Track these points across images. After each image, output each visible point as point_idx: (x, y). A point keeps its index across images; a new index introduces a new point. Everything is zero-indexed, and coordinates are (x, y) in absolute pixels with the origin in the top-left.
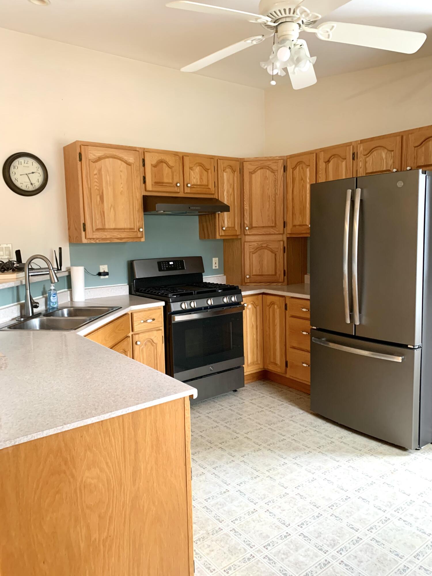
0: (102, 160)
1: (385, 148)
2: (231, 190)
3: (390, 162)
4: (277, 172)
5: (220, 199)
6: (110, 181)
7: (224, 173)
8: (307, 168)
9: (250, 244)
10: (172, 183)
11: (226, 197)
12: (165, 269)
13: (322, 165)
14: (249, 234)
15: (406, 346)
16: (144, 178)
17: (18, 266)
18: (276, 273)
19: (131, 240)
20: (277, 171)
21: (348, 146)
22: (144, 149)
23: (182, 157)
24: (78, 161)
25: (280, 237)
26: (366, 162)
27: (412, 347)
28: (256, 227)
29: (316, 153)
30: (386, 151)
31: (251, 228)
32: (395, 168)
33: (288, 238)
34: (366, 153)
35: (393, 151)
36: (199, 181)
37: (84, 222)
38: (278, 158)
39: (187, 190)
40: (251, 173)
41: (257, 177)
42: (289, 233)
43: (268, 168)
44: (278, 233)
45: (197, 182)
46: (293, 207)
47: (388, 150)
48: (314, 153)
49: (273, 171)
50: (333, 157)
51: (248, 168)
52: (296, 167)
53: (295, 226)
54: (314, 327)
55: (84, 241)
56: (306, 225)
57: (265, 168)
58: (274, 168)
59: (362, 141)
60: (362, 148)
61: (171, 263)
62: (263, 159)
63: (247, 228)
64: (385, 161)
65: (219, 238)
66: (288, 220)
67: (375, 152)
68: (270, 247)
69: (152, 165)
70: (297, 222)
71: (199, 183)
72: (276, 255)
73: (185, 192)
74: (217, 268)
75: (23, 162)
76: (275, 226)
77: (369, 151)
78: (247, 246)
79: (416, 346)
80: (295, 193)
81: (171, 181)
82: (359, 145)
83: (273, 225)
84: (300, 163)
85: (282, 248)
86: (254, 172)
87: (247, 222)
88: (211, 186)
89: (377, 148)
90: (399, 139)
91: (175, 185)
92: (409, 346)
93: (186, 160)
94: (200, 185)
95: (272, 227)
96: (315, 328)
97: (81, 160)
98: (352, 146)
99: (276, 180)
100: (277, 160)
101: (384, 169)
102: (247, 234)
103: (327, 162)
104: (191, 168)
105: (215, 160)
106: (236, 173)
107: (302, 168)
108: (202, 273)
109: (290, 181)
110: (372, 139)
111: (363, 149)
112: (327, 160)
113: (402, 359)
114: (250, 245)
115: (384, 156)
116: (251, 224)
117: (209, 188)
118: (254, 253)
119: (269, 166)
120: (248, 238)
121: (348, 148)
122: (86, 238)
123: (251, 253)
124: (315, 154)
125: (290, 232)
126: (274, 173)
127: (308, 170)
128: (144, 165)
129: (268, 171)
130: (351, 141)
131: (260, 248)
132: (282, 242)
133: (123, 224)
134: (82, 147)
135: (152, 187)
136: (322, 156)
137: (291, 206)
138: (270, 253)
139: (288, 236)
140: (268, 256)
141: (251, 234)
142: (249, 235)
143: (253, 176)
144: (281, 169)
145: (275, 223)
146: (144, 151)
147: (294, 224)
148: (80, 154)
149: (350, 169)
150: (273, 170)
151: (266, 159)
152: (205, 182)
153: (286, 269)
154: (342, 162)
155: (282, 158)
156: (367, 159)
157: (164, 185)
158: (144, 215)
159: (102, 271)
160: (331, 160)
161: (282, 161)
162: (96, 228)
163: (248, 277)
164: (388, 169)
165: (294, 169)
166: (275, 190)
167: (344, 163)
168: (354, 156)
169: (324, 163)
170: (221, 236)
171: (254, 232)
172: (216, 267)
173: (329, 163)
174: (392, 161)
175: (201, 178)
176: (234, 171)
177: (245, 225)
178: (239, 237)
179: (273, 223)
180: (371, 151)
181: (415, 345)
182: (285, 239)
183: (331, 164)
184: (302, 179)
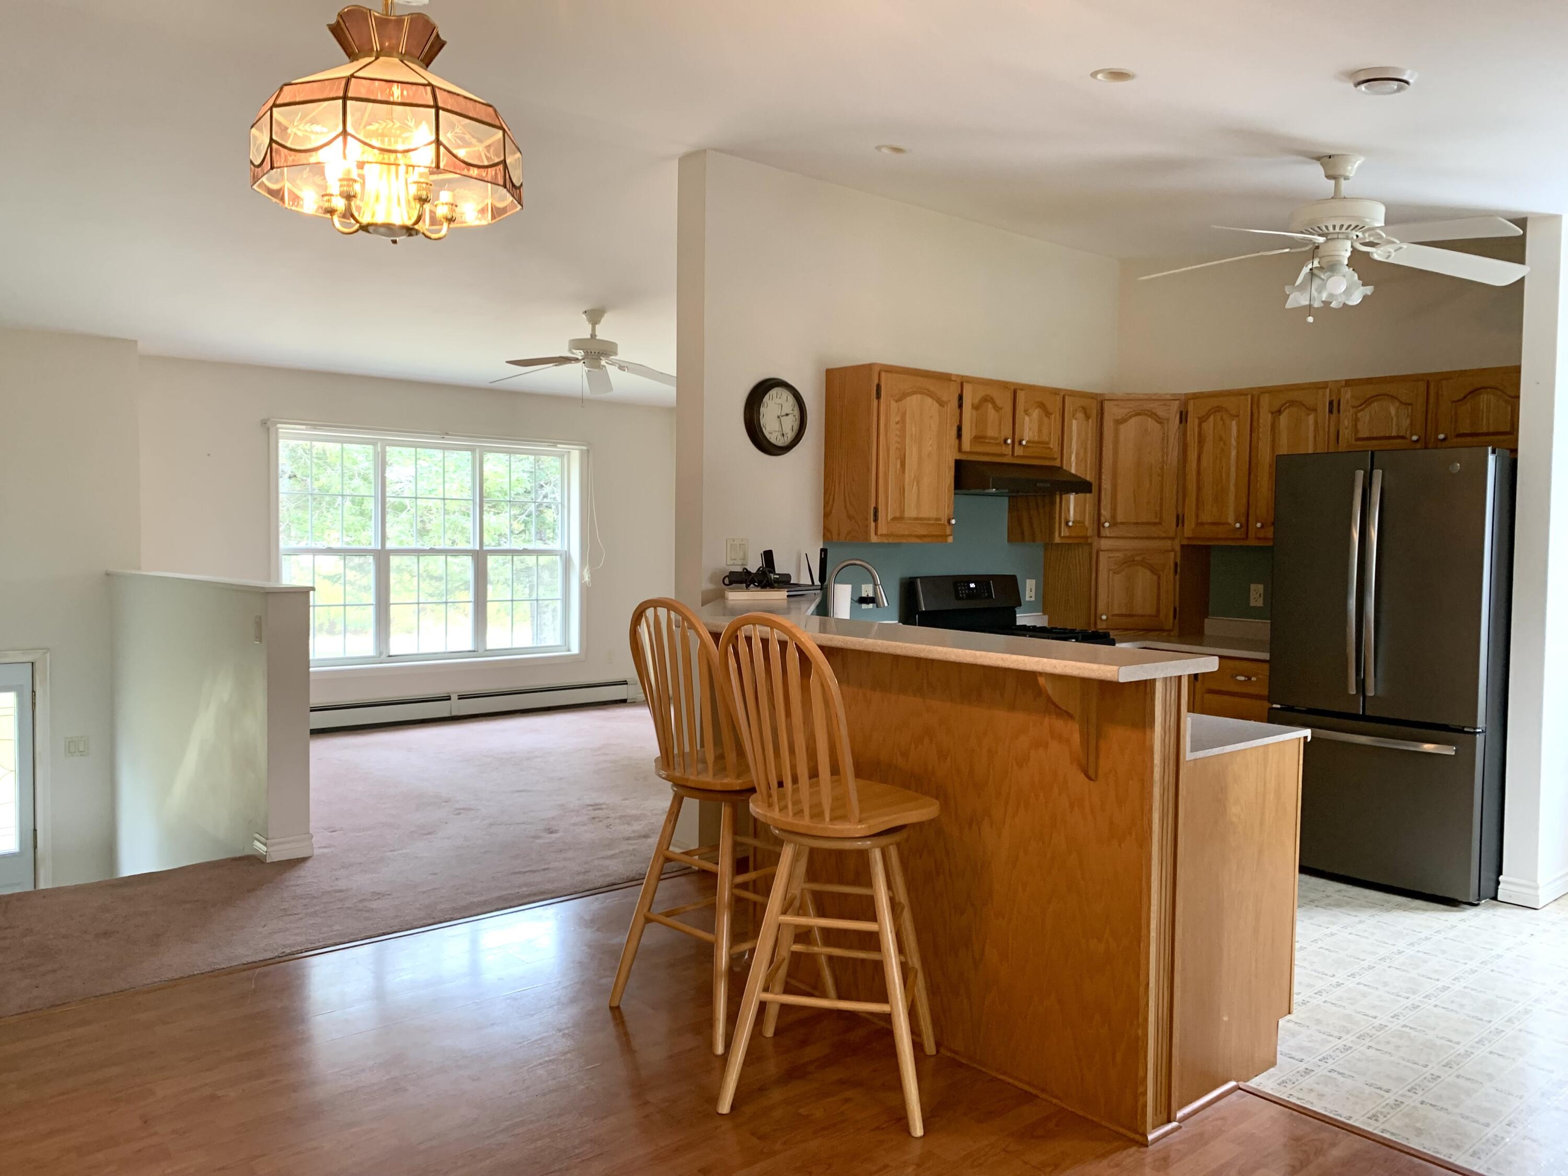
0: (908, 398)
1: (1396, 398)
2: (1082, 452)
3: (1406, 423)
4: (1167, 423)
5: (1065, 468)
6: (915, 435)
7: (1074, 421)
8: (1233, 420)
9: (1110, 555)
10: (996, 439)
11: (1074, 465)
12: (964, 595)
13: (1265, 418)
14: (1108, 535)
15: (1461, 731)
16: (959, 429)
17: (777, 578)
18: (1158, 611)
19: (914, 540)
20: (1168, 420)
21: (1322, 388)
22: (962, 377)
23: (1014, 391)
24: (875, 399)
25: (1168, 544)
26: (1356, 420)
27: (1472, 730)
28: (1122, 523)
29: (1255, 396)
30: (1397, 404)
31: (1114, 524)
32: (1415, 435)
33: (1182, 546)
34: (1357, 403)
35: (1411, 404)
36: (1036, 434)
37: (874, 505)
38: (1168, 397)
39: (1019, 451)
40: (1119, 422)
41: (1129, 431)
42: (1185, 538)
43: (1152, 415)
44: (1164, 535)
45: (1034, 437)
46: (1199, 489)
47: (1401, 402)
48: (1247, 395)
49: (1159, 420)
50: (1288, 404)
51: (1110, 412)
52: (1207, 416)
53: (1202, 524)
54: (1275, 706)
55: (874, 539)
56: (1228, 524)
57: (1145, 414)
58: (1161, 412)
59: (1349, 383)
60: (1348, 395)
61: (972, 585)
62: (1141, 396)
63: (1107, 525)
64: (1395, 419)
65: (1059, 542)
66: (1186, 512)
67: (1375, 404)
68: (1149, 561)
69: (972, 405)
70: (1206, 517)
71: (1036, 439)
72: (1159, 577)
73: (1016, 455)
74: (1033, 599)
75: (775, 396)
76: (1160, 523)
77: (1362, 401)
78: (1103, 558)
79: (1479, 728)
80: (1204, 463)
81: (997, 436)
82: (1342, 389)
83: (1157, 521)
84: (1218, 409)
85: (1172, 564)
86: (1124, 420)
87: (1106, 513)
88: (1054, 445)
89: (1379, 397)
90: (1422, 386)
91: (1002, 442)
92: (1466, 729)
93: (1021, 396)
94: (1038, 442)
95: (1155, 524)
96: (1279, 706)
97: (878, 396)
98: (1328, 391)
99: (1165, 439)
100: (1166, 400)
101: (1393, 435)
102: (1104, 535)
103: (1276, 412)
104: (1026, 411)
105: (1062, 395)
106: (1090, 420)
107: (1222, 419)
108: (1014, 608)
109: (1192, 439)
110: (1369, 381)
111: (1352, 397)
112: (1274, 409)
113: (1456, 751)
114: (1110, 557)
115: (1393, 411)
116: (1114, 516)
117: (1049, 448)
118: (1118, 573)
119: (1154, 411)
120: (1105, 544)
121: (1320, 392)
122: (876, 534)
123: (1111, 572)
124: (1249, 397)
125: (1190, 535)
126: (1160, 423)
127: (1234, 422)
128: (960, 406)
129: (1150, 419)
130: (1326, 380)
131: (1129, 562)
132: (1172, 554)
133: (928, 512)
134: (883, 374)
135: (971, 445)
136: (1265, 401)
137: (1195, 486)
138: (1149, 573)
139: (1185, 542)
140: (1143, 578)
141: (1113, 535)
142: (1109, 537)
143: (1122, 427)
144: (1175, 416)
145: (1161, 518)
146: (963, 382)
147: (1200, 521)
148: (879, 387)
149: (1324, 430)
150: (1159, 418)
151: (1146, 397)
152: (1045, 438)
153: (1177, 606)
154: (1308, 415)
155: (1175, 398)
156: (1359, 415)
157: (987, 441)
158: (955, 494)
159: (864, 595)
160: (1285, 409)
161: (1178, 402)
162: (892, 517)
163: (1104, 617)
164: (1401, 434)
165: (1202, 420)
166: (1163, 456)
167: (1311, 418)
168: (1332, 407)
169: (1270, 415)
170: (1064, 537)
171: (1117, 532)
172: (1031, 597)
173: (1280, 415)
174: (1408, 421)
175: (1040, 431)
176: (1088, 417)
177: (1103, 519)
178: (1089, 541)
179: (1156, 517)
180: (1368, 402)
181: (1478, 726)
182: (1178, 548)
183: (1283, 419)
184: (1221, 439)
